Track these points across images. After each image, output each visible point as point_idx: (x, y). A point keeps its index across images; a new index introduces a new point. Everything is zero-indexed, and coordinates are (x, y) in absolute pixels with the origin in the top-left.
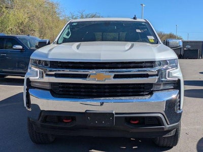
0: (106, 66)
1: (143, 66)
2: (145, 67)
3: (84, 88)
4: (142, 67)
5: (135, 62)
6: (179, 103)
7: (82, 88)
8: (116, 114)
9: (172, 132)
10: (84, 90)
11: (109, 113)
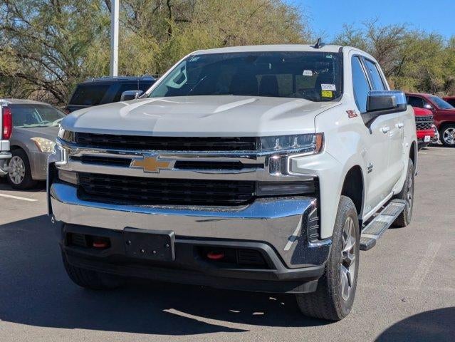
0: (163, 144)
1: (235, 146)
2: (238, 149)
3: (128, 185)
4: (232, 149)
5: (220, 138)
6: (316, 226)
7: (123, 185)
8: (177, 237)
9: (308, 285)
10: (127, 189)
11: (162, 236)
